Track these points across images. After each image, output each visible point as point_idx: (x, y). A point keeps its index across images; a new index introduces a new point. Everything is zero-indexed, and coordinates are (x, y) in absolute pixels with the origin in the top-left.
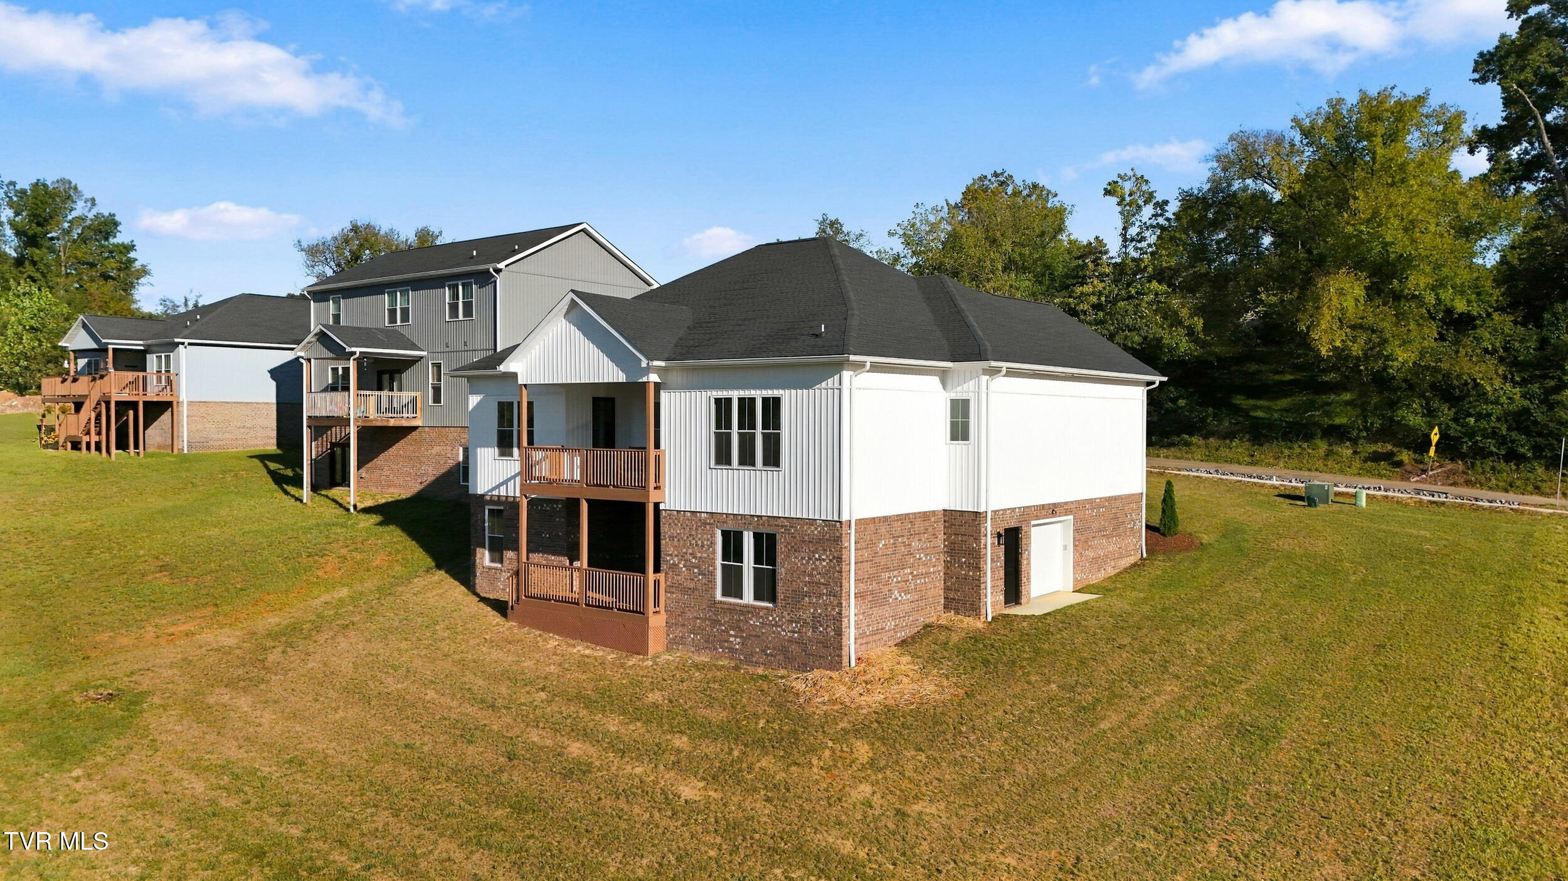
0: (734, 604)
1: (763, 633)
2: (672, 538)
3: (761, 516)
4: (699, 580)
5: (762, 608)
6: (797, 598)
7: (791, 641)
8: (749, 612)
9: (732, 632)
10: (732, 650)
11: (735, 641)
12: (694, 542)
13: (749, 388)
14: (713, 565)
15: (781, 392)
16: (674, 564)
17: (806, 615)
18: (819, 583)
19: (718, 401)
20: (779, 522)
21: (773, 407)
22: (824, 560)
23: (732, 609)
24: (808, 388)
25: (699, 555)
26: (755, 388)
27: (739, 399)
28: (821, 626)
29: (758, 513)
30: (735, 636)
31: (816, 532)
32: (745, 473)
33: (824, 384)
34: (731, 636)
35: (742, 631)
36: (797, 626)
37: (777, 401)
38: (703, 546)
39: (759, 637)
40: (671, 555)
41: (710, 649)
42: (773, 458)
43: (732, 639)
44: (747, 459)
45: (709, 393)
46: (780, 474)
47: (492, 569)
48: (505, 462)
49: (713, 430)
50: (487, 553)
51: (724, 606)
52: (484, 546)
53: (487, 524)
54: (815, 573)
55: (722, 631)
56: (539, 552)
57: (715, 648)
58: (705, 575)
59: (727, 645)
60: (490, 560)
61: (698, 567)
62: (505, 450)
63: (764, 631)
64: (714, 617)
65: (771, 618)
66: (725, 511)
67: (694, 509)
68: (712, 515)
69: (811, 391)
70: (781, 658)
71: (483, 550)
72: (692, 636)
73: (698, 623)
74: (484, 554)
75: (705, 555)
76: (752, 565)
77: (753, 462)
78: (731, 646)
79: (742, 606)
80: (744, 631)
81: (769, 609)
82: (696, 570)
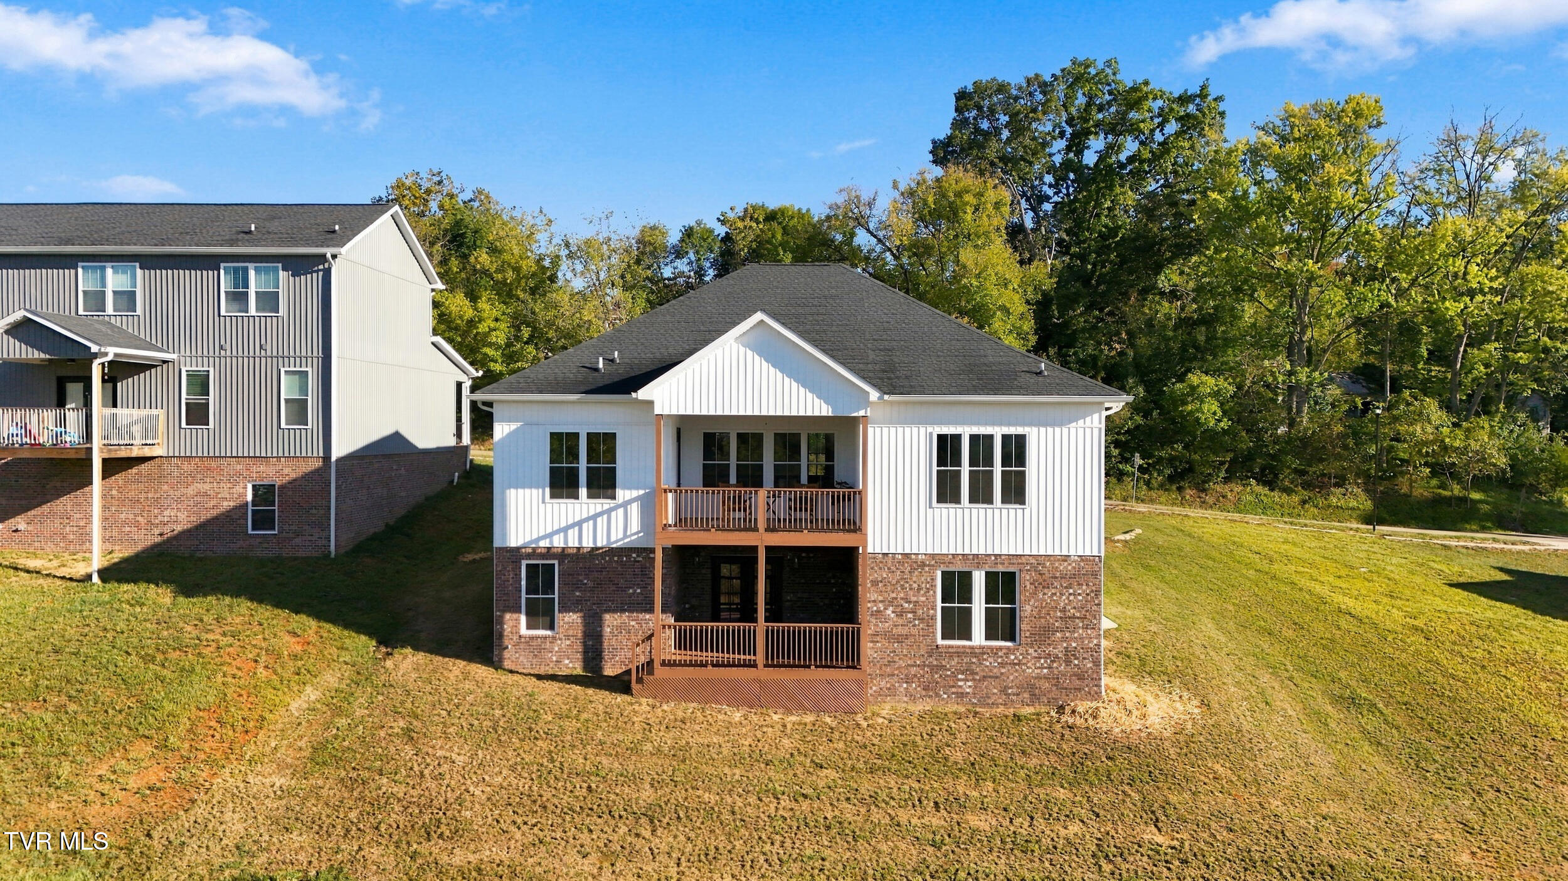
0: (964, 647)
1: (1002, 674)
2: (875, 583)
3: (1000, 555)
4: (914, 626)
5: (1001, 648)
6: (1043, 635)
7: (1038, 678)
8: (984, 653)
9: (960, 676)
10: (962, 695)
11: (967, 687)
12: (907, 585)
13: (986, 424)
14: (934, 608)
15: (1028, 429)
16: (878, 611)
17: (1059, 651)
18: (1074, 617)
19: (942, 438)
20: (1024, 560)
21: (1015, 444)
22: (1079, 594)
23: (960, 653)
24: (1061, 425)
25: (914, 599)
26: (993, 424)
27: (971, 436)
28: (1076, 659)
29: (996, 552)
30: (966, 680)
31: (1070, 568)
32: (979, 510)
33: (1081, 422)
34: (960, 680)
35: (973, 673)
36: (1046, 662)
37: (1021, 440)
38: (919, 589)
39: (997, 677)
40: (874, 601)
41: (930, 697)
42: (1015, 492)
43: (960, 683)
44: (981, 494)
45: (930, 429)
46: (1027, 512)
47: (532, 638)
48: (585, 507)
49: (935, 468)
50: (523, 618)
51: (950, 650)
52: (518, 610)
53: (523, 583)
54: (1068, 607)
55: (947, 676)
56: (623, 611)
57: (937, 695)
58: (921, 620)
59: (954, 690)
60: (529, 627)
61: (914, 612)
62: (583, 491)
63: (1003, 671)
64: (935, 663)
65: (1012, 657)
66: (952, 551)
67: (907, 551)
68: (933, 556)
69: (1065, 430)
70: (1026, 695)
71: (515, 616)
72: (905, 685)
73: (913, 670)
74: (518, 620)
75: (923, 599)
76: (984, 605)
77: (989, 500)
78: (960, 690)
79: (972, 648)
80: (977, 674)
81: (1008, 648)
82: (910, 615)
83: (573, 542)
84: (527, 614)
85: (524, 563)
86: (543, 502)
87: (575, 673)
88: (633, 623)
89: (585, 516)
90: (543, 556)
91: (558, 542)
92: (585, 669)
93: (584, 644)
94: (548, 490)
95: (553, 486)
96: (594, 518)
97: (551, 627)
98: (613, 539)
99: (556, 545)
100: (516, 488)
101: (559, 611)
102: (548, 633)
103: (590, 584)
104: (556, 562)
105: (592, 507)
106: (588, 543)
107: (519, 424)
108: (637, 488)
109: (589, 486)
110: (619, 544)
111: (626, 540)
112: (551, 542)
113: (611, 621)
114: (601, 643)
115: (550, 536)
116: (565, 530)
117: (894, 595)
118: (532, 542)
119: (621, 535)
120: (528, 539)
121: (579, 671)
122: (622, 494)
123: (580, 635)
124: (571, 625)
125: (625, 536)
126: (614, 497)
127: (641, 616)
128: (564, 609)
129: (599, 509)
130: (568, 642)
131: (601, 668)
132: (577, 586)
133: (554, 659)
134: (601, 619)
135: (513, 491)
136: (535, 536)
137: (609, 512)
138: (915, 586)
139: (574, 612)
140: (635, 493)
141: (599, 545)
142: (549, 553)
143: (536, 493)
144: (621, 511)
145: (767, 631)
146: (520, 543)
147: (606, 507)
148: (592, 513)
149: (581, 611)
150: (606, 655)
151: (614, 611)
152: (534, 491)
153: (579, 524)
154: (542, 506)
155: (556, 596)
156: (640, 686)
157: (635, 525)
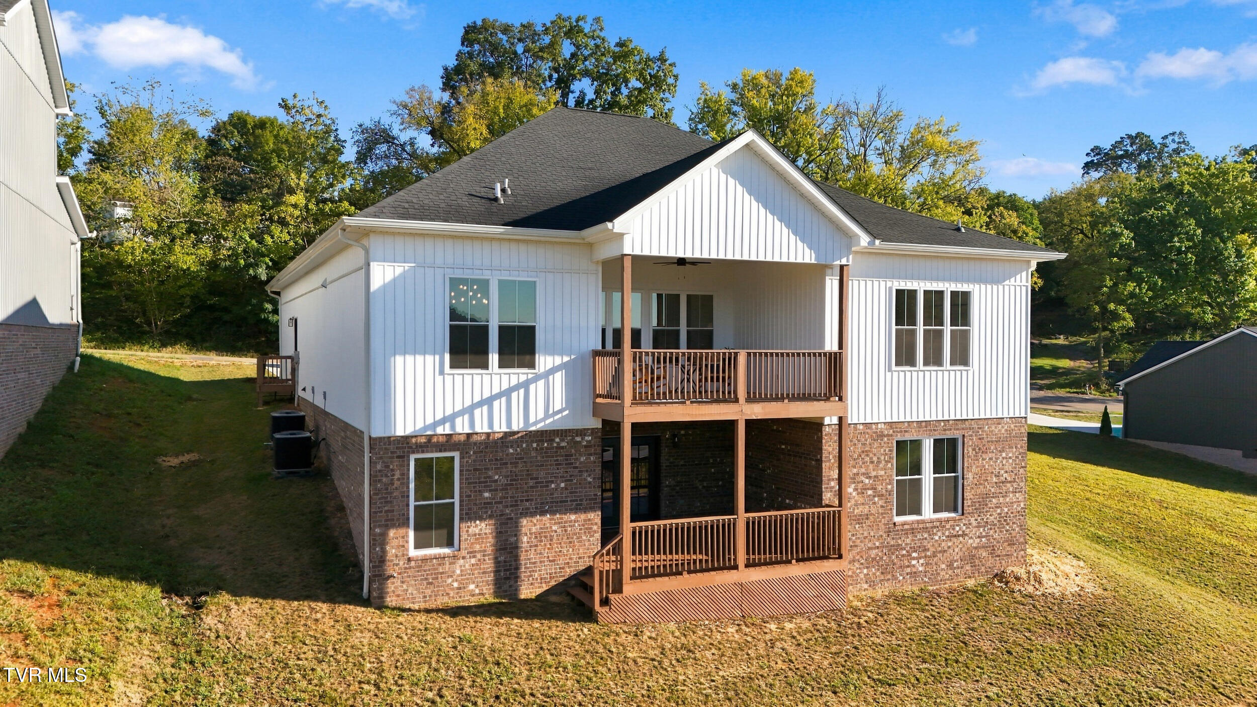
0: (916, 522)
1: (949, 547)
3: (948, 421)
4: (874, 503)
5: (948, 521)
6: (982, 503)
7: (978, 548)
8: (933, 527)
9: (914, 555)
10: (914, 575)
11: (919, 565)
12: (867, 459)
13: (937, 279)
14: (890, 482)
15: (971, 286)
17: (994, 518)
19: (900, 293)
20: (966, 425)
21: (961, 302)
22: (1010, 458)
23: (912, 530)
24: (997, 282)
25: (874, 474)
26: (944, 280)
27: (925, 292)
28: (1008, 524)
30: (919, 558)
31: (1003, 431)
32: (932, 372)
33: (1014, 279)
34: (914, 558)
35: (926, 550)
36: (984, 530)
37: (966, 295)
39: (945, 551)
42: (961, 357)
43: (914, 562)
44: (934, 358)
45: (889, 284)
46: (970, 373)
47: (425, 560)
48: (496, 378)
49: (894, 327)
50: (411, 534)
51: (906, 527)
52: (406, 524)
53: (412, 486)
54: (1002, 472)
55: (903, 556)
56: (543, 513)
57: (895, 578)
58: (881, 496)
59: (909, 570)
60: (417, 546)
61: (874, 489)
62: (494, 358)
63: (950, 544)
64: (892, 543)
65: (957, 528)
66: (908, 419)
67: (869, 421)
68: (890, 424)
69: (1001, 287)
70: (968, 567)
71: (402, 531)
72: (865, 571)
73: (873, 553)
74: (405, 537)
75: (882, 473)
76: (932, 476)
77: (938, 362)
78: (914, 570)
79: (923, 522)
80: (928, 550)
81: (954, 520)
82: (870, 492)
83: (482, 427)
84: (417, 529)
85: (413, 457)
86: (442, 372)
87: (482, 600)
88: (555, 528)
89: (496, 390)
90: (441, 447)
91: (462, 427)
92: (496, 594)
93: (497, 562)
94: (447, 357)
95: (453, 351)
96: (507, 393)
97: (450, 543)
98: (532, 419)
99: (459, 429)
100: (404, 353)
101: (461, 519)
102: (446, 551)
103: (504, 481)
104: (456, 455)
105: (505, 378)
106: (500, 427)
107: (407, 266)
108: (562, 354)
109: (501, 353)
110: (539, 426)
111: (548, 422)
112: (453, 427)
113: (530, 526)
114: (517, 558)
115: (450, 419)
116: (469, 410)
117: (855, 471)
118: (426, 428)
119: (541, 415)
120: (420, 425)
121: (489, 598)
122: (544, 362)
123: (489, 550)
124: (479, 537)
125: (547, 415)
126: (532, 365)
127: (565, 517)
128: (469, 516)
129: (514, 382)
130: (473, 561)
131: (517, 590)
132: (487, 484)
133: (456, 585)
134: (517, 526)
135: (399, 359)
136: (430, 421)
137: (526, 385)
138: (875, 459)
139: (481, 519)
140: (558, 360)
141: (515, 428)
142: (449, 442)
143: (430, 360)
144: (541, 383)
145: (748, 523)
146: (409, 431)
147: (523, 378)
148: (505, 386)
149: (491, 517)
150: (523, 573)
151: (533, 515)
152: (429, 358)
153: (488, 401)
154: (439, 379)
155: (457, 500)
156: (607, 609)
157: (558, 402)
